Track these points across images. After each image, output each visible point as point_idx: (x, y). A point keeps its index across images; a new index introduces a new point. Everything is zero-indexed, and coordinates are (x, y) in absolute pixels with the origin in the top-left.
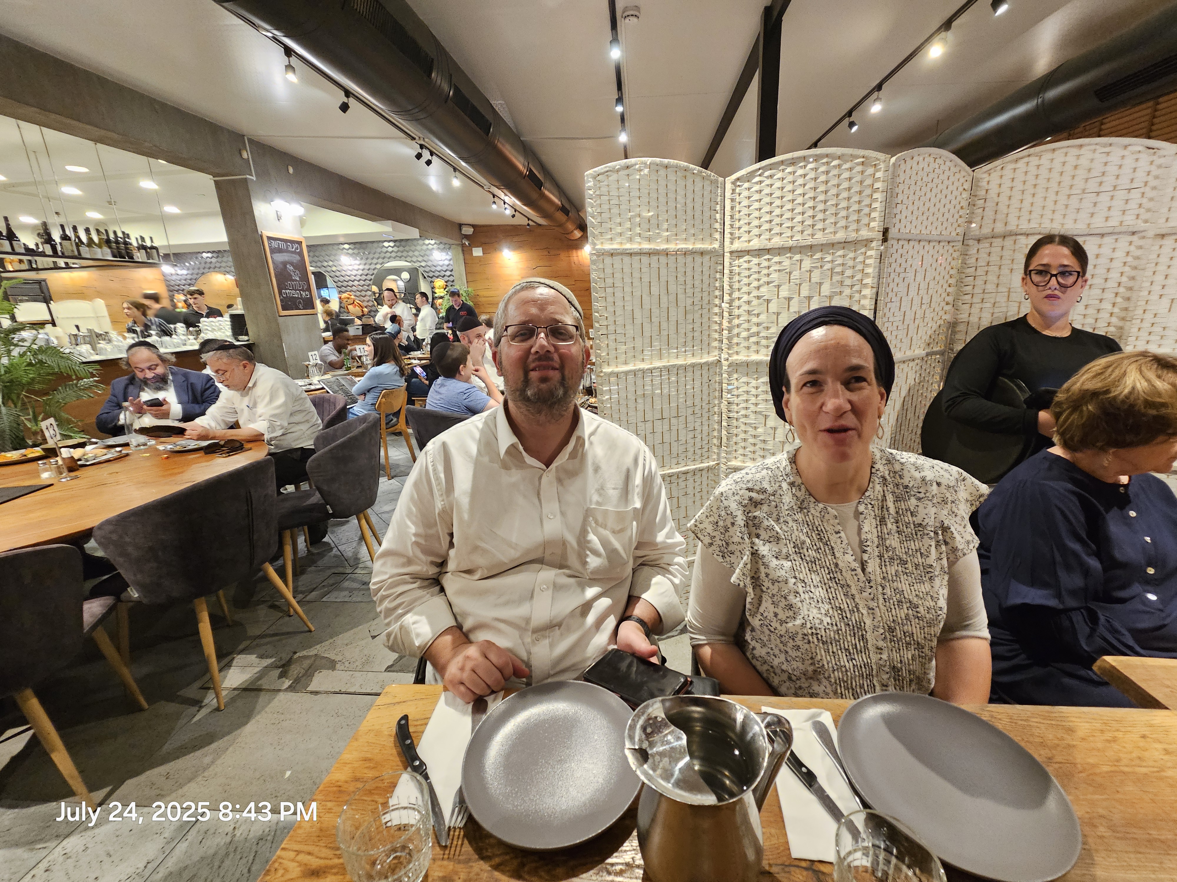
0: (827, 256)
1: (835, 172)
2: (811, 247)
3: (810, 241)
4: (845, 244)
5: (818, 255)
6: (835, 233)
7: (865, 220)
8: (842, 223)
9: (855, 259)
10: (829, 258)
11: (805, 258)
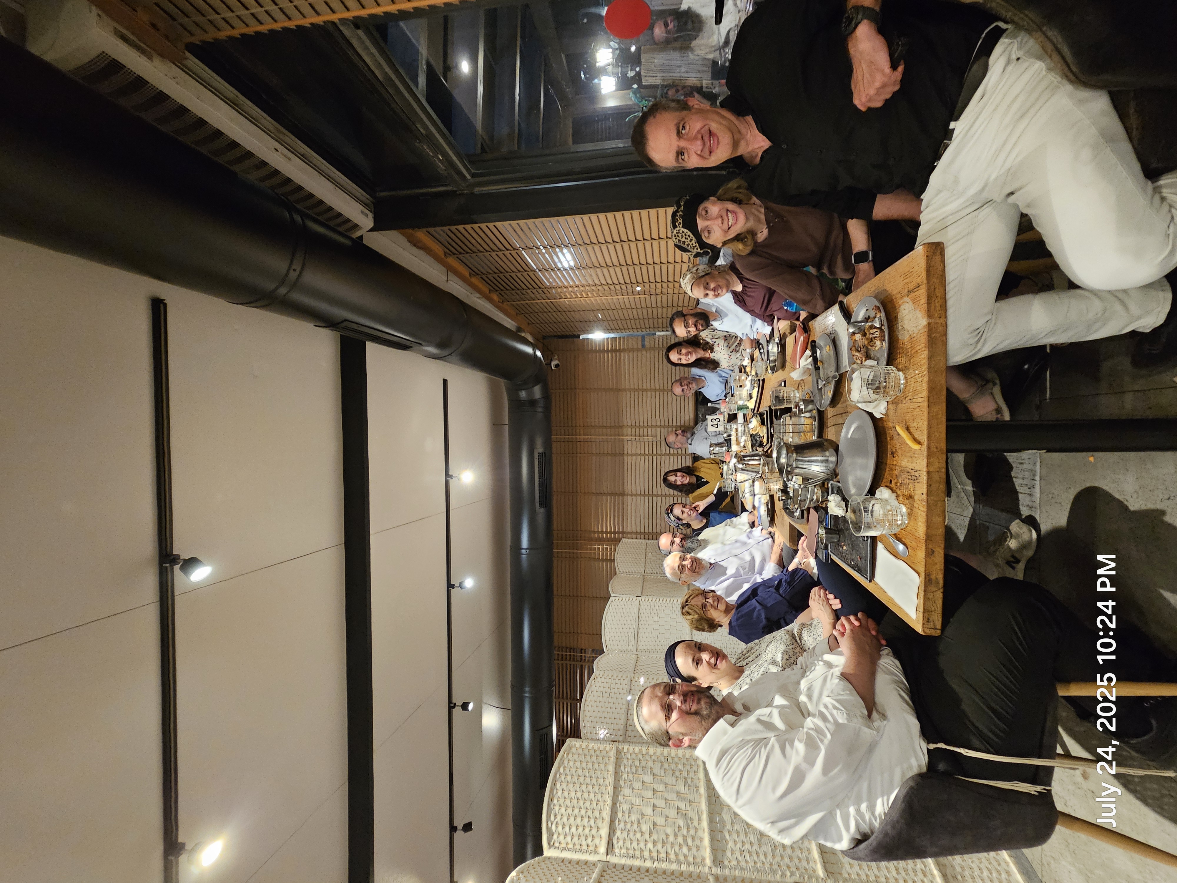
0: (623, 777)
1: (567, 770)
2: (615, 788)
3: (610, 788)
4: (617, 765)
5: (622, 783)
6: (608, 771)
7: (604, 753)
8: (602, 766)
9: (628, 759)
10: (625, 776)
11: (622, 793)
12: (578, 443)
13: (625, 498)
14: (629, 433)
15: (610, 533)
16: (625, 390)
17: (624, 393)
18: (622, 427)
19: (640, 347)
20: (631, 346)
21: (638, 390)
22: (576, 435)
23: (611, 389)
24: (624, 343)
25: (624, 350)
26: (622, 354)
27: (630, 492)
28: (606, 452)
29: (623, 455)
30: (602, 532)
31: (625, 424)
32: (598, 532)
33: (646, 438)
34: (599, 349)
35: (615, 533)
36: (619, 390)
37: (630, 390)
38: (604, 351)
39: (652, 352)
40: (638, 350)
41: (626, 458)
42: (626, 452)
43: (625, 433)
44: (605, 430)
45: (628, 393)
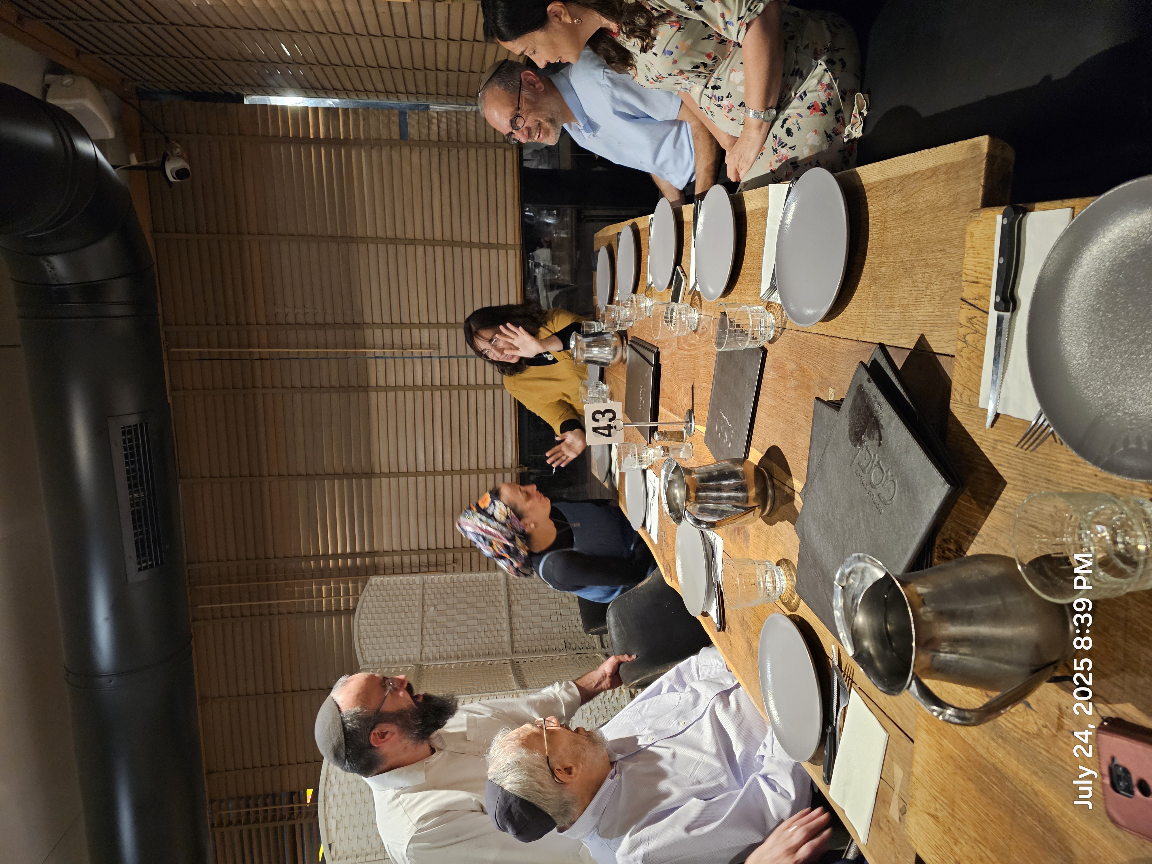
12: (257, 364)
13: (375, 481)
14: (379, 342)
15: (344, 556)
16: (364, 239)
17: (362, 247)
18: (361, 326)
19: (396, 135)
20: (373, 134)
21: (394, 241)
22: (250, 347)
23: (332, 238)
24: (357, 126)
25: (357, 143)
26: (353, 153)
27: (385, 469)
28: (325, 384)
29: (366, 388)
30: (326, 556)
31: (368, 319)
32: (317, 557)
33: (416, 352)
34: (296, 137)
35: (353, 555)
36: (349, 239)
37: (376, 240)
38: (306, 141)
39: (425, 153)
40: (391, 143)
41: (373, 395)
42: (373, 383)
43: (369, 341)
44: (321, 333)
45: (372, 247)
